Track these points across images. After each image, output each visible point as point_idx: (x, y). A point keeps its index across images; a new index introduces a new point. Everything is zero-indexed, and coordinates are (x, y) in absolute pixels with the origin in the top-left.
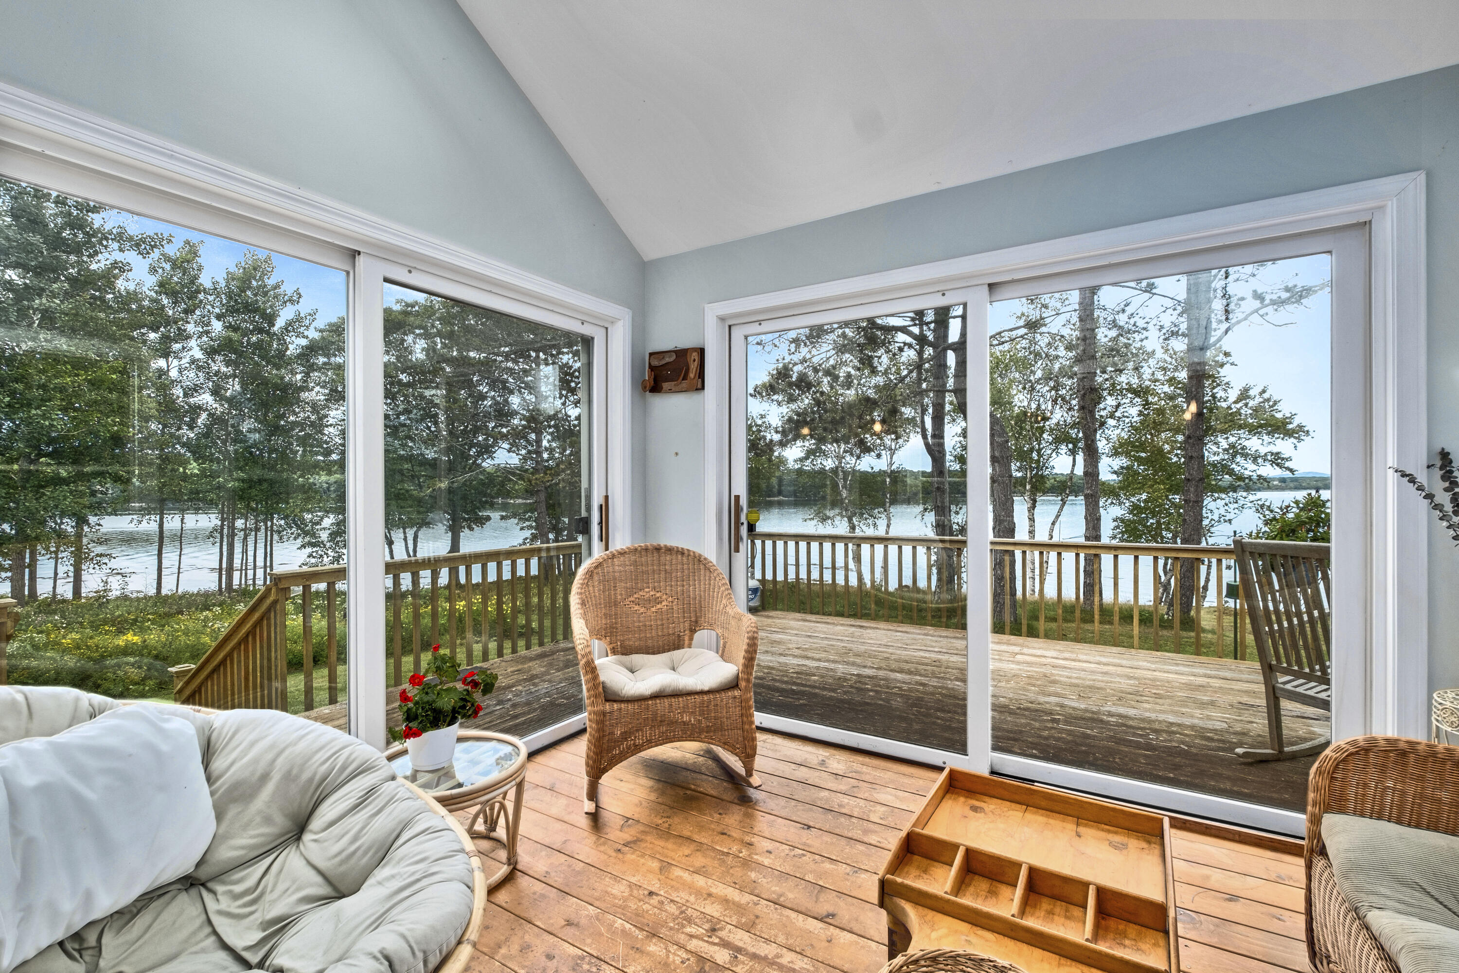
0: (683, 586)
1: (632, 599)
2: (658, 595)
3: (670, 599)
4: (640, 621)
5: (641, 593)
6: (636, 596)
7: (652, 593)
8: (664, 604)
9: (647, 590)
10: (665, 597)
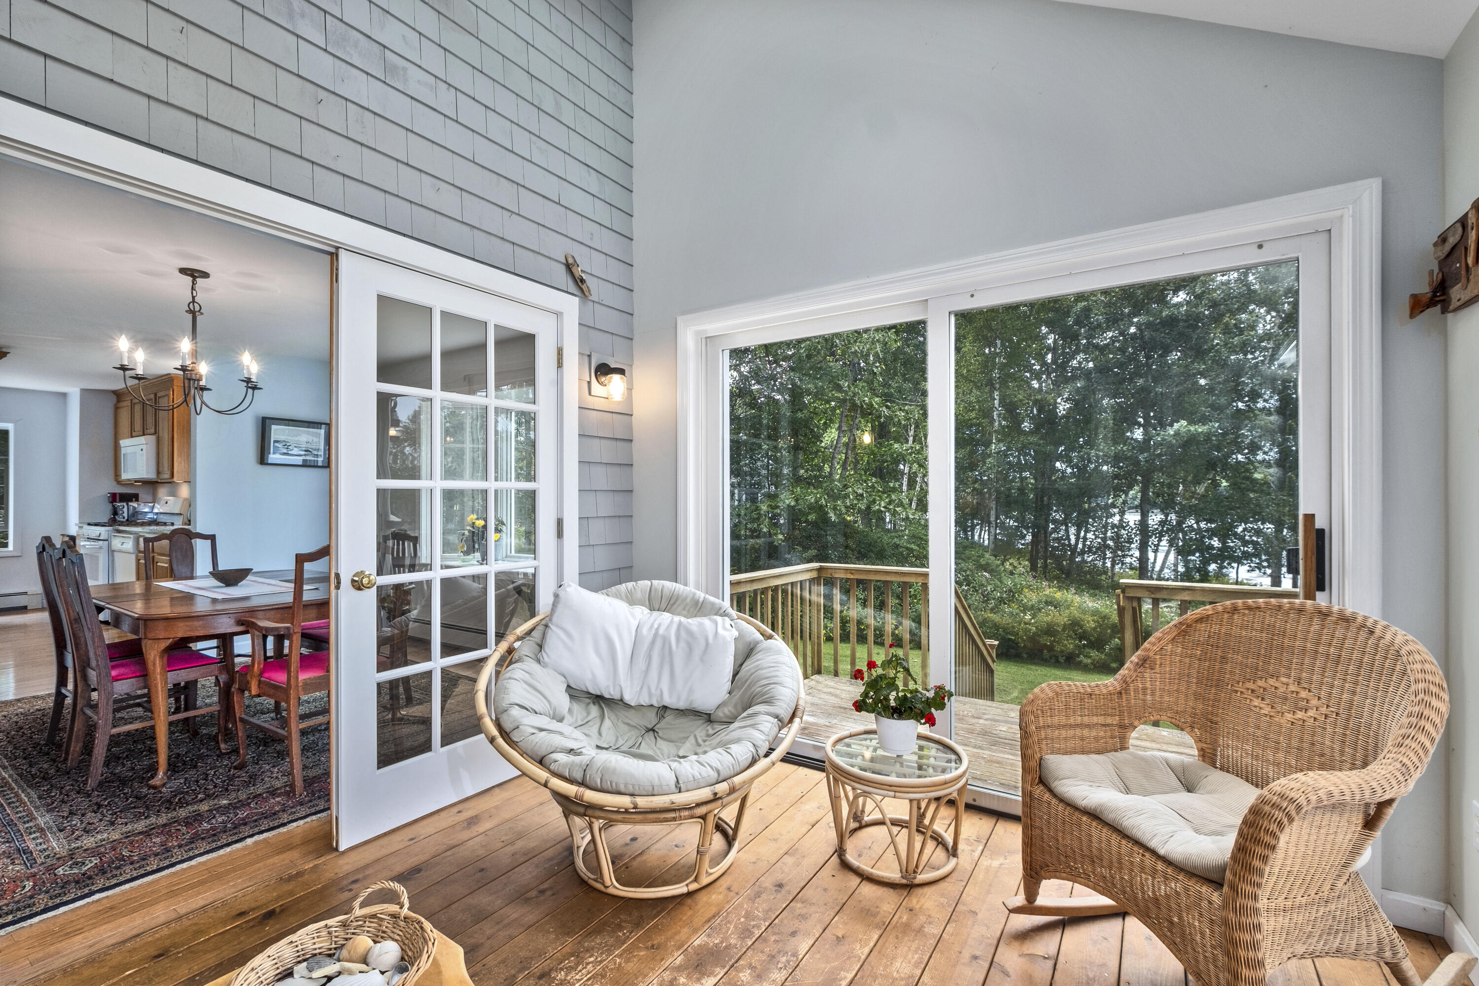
0: (1354, 693)
1: (1250, 685)
2: (1303, 694)
3: (1324, 710)
4: (1258, 728)
5: (1272, 681)
6: (1261, 683)
7: (1292, 688)
8: (1311, 713)
9: (1284, 680)
10: (1314, 702)
